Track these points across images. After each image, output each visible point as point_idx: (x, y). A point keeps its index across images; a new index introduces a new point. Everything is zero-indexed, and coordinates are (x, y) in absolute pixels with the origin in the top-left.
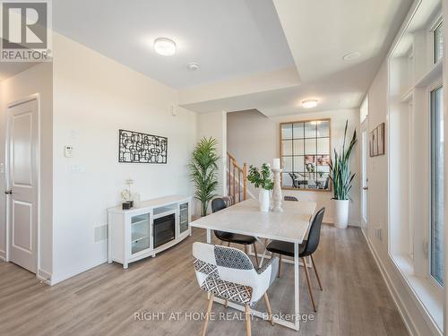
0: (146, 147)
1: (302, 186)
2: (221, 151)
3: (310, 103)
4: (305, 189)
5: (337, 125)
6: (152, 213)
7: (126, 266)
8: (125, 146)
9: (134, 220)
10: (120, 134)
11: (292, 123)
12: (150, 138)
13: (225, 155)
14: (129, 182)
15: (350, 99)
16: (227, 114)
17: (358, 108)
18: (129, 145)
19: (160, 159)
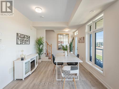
0: (24, 39)
1: (60, 49)
2: (44, 40)
3: (67, 30)
4: (61, 50)
5: (70, 35)
6: (30, 60)
7: (23, 79)
8: (18, 39)
9: (26, 63)
10: (17, 35)
11: (61, 34)
12: (25, 36)
13: (45, 42)
14: (22, 51)
15: (74, 30)
16: (46, 30)
17: (74, 32)
18: (20, 38)
19: (28, 43)
